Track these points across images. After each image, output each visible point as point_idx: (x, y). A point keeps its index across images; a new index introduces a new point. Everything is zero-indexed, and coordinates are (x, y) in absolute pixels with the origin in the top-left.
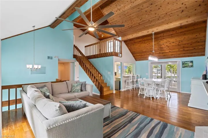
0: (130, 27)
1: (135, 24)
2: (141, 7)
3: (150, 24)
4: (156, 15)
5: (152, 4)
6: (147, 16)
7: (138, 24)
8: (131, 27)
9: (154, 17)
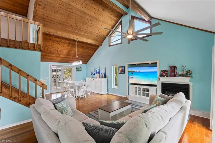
0: (60, 22)
1: (68, 23)
2: (84, 15)
3: (78, 32)
4: (87, 29)
5: (91, 20)
6: (82, 25)
7: (70, 25)
8: (62, 23)
9: (84, 29)
